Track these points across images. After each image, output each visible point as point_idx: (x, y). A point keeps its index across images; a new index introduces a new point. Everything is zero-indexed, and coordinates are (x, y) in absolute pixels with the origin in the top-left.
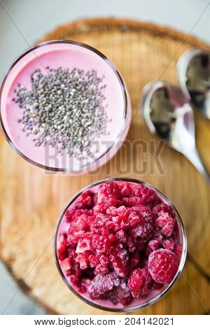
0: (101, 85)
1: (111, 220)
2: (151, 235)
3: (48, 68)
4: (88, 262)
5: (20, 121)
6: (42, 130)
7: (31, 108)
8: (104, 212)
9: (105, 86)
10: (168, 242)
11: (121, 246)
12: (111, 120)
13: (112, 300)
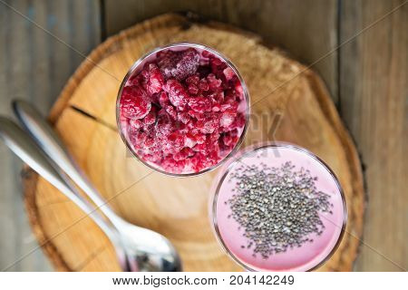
3: (311, 241)
4: (208, 82)
6: (289, 180)
7: (309, 196)
9: (249, 247)
12: (229, 216)
13: (173, 53)
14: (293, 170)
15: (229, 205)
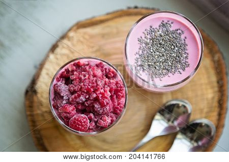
0: (181, 71)
1: (101, 89)
2: (97, 114)
3: (185, 38)
4: (76, 79)
5: (151, 27)
6: (148, 41)
7: (160, 32)
8: (105, 84)
9: (181, 73)
10: (94, 124)
11: (87, 97)
12: (161, 80)
13: (55, 98)
15: (154, 78)
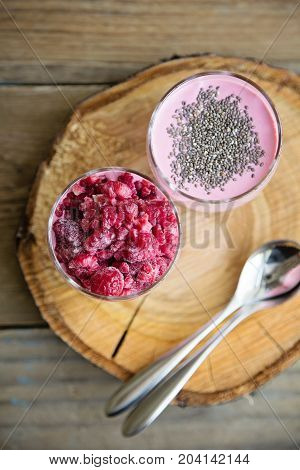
0: (252, 165)
3: (246, 108)
4: (87, 209)
5: (184, 104)
6: (186, 129)
7: (202, 110)
8: (140, 210)
12: (222, 190)
14: (176, 126)
15: (211, 190)
